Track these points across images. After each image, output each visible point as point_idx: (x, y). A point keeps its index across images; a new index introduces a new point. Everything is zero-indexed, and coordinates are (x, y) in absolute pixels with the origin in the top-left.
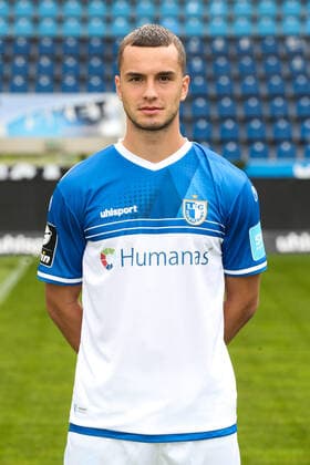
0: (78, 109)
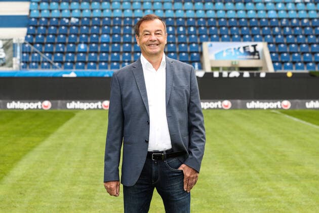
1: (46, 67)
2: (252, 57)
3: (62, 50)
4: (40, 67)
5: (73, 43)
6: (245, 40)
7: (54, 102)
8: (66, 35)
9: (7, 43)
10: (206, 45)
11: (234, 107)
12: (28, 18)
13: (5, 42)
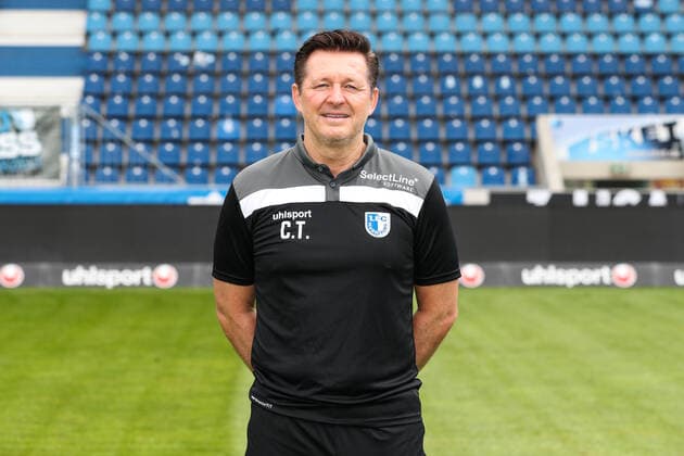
0: (644, 131)
1: (138, 180)
2: (663, 153)
3: (175, 134)
4: (123, 177)
5: (204, 118)
6: (643, 110)
7: (186, 267)
8: (183, 96)
9: (44, 118)
10: (546, 124)
11: (643, 282)
12: (83, 53)
13: (39, 115)
